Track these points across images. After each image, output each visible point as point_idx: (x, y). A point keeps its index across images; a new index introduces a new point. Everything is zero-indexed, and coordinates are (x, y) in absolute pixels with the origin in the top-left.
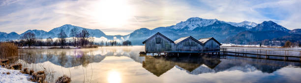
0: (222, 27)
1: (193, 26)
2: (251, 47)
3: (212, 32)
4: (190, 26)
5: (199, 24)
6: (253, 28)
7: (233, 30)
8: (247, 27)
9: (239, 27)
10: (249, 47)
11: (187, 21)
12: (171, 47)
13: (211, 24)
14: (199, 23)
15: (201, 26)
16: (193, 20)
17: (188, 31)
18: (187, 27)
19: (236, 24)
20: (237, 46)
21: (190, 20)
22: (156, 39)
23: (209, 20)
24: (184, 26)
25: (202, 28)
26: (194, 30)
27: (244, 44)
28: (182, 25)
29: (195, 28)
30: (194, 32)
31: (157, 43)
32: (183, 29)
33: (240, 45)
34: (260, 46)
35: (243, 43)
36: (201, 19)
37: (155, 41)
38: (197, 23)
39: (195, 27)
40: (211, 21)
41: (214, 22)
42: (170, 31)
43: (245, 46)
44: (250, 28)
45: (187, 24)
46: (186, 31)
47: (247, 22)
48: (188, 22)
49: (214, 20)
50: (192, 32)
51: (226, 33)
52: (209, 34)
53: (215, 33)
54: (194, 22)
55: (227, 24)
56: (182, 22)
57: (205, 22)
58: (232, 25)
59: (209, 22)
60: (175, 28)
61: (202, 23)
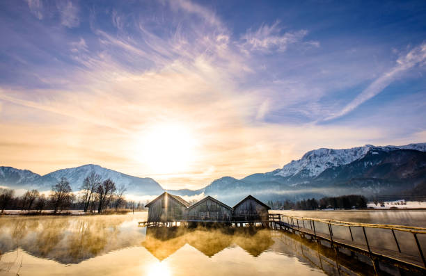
0: (392, 160)
1: (318, 166)
3: (366, 176)
4: (311, 167)
5: (329, 161)
11: (303, 159)
13: (359, 157)
15: (336, 165)
16: (315, 156)
17: (309, 178)
18: (305, 171)
21: (309, 156)
23: (352, 150)
24: (300, 168)
25: (339, 168)
26: (322, 174)
28: (295, 166)
29: (323, 170)
30: (322, 179)
32: (298, 175)
36: (333, 152)
38: (325, 159)
39: (323, 168)
40: (356, 151)
41: (365, 152)
42: (273, 179)
45: (305, 165)
46: (305, 179)
48: (306, 160)
49: (364, 148)
50: (318, 180)
51: (409, 172)
52: (360, 179)
53: (374, 177)
54: (318, 159)
55: (404, 150)
56: (293, 161)
57: (343, 156)
58: (421, 150)
59: (353, 153)
60: (281, 173)
61: (335, 159)
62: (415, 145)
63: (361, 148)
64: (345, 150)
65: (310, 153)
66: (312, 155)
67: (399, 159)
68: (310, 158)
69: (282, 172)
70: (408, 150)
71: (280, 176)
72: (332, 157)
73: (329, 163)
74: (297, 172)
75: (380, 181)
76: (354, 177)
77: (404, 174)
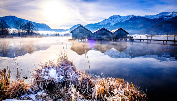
0: (138, 21)
1: (114, 22)
3: (128, 26)
4: (111, 22)
5: (118, 20)
6: (173, 18)
7: (149, 23)
8: (166, 18)
9: (155, 19)
11: (109, 19)
13: (128, 19)
14: (118, 19)
15: (120, 22)
16: (114, 18)
17: (110, 26)
18: (109, 23)
19: (152, 16)
21: (111, 18)
22: (79, 30)
23: (126, 16)
24: (107, 22)
26: (114, 25)
28: (105, 22)
29: (115, 23)
30: (114, 27)
31: (80, 33)
32: (106, 25)
35: (160, 33)
36: (120, 17)
38: (117, 19)
39: (115, 22)
40: (128, 17)
41: (130, 18)
42: (97, 26)
44: (169, 18)
45: (109, 21)
46: (108, 26)
47: (166, 13)
49: (131, 16)
50: (113, 27)
51: (142, 25)
52: (127, 27)
53: (131, 27)
54: (114, 19)
55: (143, 18)
56: (105, 19)
57: (123, 19)
58: (147, 18)
59: (126, 18)
60: (101, 24)
61: (120, 19)
62: (146, 16)
63: (129, 16)
64: (124, 16)
65: (112, 16)
66: (113, 17)
67: (140, 21)
68: (112, 19)
69: (100, 23)
70: (145, 18)
72: (119, 19)
73: (117, 21)
74: (106, 24)
76: (125, 26)
77: (140, 26)
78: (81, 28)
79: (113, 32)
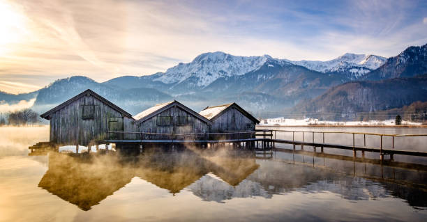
0: (284, 76)
1: (209, 74)
2: (366, 127)
3: (256, 90)
4: (202, 74)
5: (224, 69)
6: (372, 71)
7: (313, 83)
8: (354, 71)
9: (328, 73)
10: (360, 127)
11: (193, 63)
12: (123, 129)
13: (255, 68)
14: (225, 66)
15: (229, 75)
16: (209, 60)
17: (196, 88)
18: (194, 78)
19: (321, 65)
20: (323, 126)
21: (202, 60)
22: (83, 107)
23: (250, 59)
24: (188, 75)
25: (232, 78)
26: (212, 85)
27: (347, 119)
28: (182, 71)
29: (215, 79)
30: (211, 90)
31: (84, 118)
32: (184, 83)
33: (333, 123)
34: (398, 122)
35: (343, 116)
36: (230, 58)
37: (79, 113)
38: (219, 66)
39: (215, 76)
40: (254, 60)
41: (262, 63)
43: (349, 123)
44: (362, 71)
45: (194, 70)
46: (191, 89)
47: (354, 56)
48: (196, 65)
49: (262, 58)
50: (207, 90)
51: (294, 90)
52: (250, 94)
53: (264, 93)
54: (211, 65)
55: (296, 66)
56: (181, 64)
57: (239, 65)
58: (309, 68)
59: (250, 63)
60: (164, 79)
61: (231, 67)
62: (306, 62)
63: (259, 57)
64: (243, 58)
65: (204, 55)
66: (206, 58)
67: (289, 76)
68: (203, 63)
69: (164, 77)
70: (302, 67)
71: (160, 82)
72: (227, 65)
73: (222, 72)
74: (183, 79)
75: (268, 96)
76: (244, 90)
77: (289, 92)
78: (88, 100)
79: (209, 118)
